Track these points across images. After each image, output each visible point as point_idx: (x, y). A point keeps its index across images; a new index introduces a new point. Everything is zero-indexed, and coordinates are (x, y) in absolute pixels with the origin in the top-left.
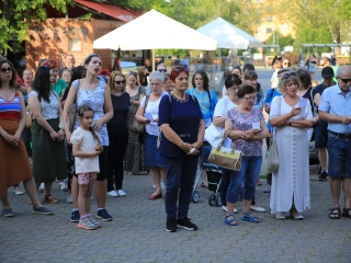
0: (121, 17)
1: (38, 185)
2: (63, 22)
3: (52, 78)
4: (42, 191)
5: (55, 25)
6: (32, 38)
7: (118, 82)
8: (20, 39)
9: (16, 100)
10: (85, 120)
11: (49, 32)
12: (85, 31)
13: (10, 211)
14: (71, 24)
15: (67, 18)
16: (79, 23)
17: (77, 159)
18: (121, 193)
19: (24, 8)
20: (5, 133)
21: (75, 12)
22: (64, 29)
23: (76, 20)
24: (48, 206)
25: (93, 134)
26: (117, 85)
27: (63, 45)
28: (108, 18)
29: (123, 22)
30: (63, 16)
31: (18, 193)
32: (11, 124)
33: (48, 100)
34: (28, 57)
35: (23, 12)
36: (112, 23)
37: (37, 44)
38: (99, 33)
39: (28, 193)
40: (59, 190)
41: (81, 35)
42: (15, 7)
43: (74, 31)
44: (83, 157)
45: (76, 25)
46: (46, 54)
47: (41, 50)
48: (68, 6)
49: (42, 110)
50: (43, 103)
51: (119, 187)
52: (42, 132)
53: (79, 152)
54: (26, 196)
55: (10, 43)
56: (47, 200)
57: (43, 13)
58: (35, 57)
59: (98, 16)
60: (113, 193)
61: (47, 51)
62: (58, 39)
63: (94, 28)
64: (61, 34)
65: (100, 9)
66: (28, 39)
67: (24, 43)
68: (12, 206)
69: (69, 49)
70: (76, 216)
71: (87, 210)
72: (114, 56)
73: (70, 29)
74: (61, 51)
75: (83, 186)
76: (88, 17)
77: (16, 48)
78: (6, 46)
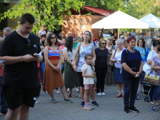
0: (104, 14)
1: (67, 89)
2: (78, 16)
3: (74, 41)
4: (68, 92)
5: (75, 18)
6: (65, 24)
7: (103, 44)
8: (60, 24)
9: (58, 51)
10: (88, 60)
11: (72, 21)
12: (88, 20)
13: (54, 100)
14: (82, 17)
15: (80, 15)
16: (85, 17)
17: (84, 78)
18: (103, 94)
19: (62, 11)
20: (52, 66)
21: (84, 12)
22: (79, 19)
23: (84, 15)
24: (70, 99)
25: (92, 67)
26: (102, 45)
27: (78, 27)
28: (98, 14)
29: (105, 16)
30: (78, 14)
31: (58, 92)
32: (55, 61)
33: (71, 51)
34: (63, 32)
35: (61, 12)
36: (100, 16)
37: (66, 26)
38: (94, 21)
39: (62, 92)
40: (75, 92)
41: (86, 22)
42: (58, 10)
43: (83, 20)
44: (87, 77)
45: (84, 18)
46: (70, 31)
47: (68, 29)
48: (81, 9)
49: (69, 56)
50: (70, 53)
51: (102, 91)
52: (69, 65)
53: (85, 75)
54: (61, 94)
55: (55, 26)
56: (70, 96)
57: (70, 13)
58: (66, 32)
59: (93, 14)
60: (99, 94)
61: (71, 29)
62: (76, 24)
63: (92, 19)
64: (77, 22)
65: (95, 11)
66: (63, 24)
67: (61, 26)
68: (55, 98)
69: (81, 29)
70: (83, 104)
71: (88, 101)
72: (100, 31)
73: (81, 20)
74: (77, 29)
75: (87, 90)
76: (89, 14)
77: (58, 28)
78: (53, 27)
